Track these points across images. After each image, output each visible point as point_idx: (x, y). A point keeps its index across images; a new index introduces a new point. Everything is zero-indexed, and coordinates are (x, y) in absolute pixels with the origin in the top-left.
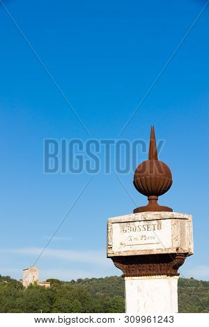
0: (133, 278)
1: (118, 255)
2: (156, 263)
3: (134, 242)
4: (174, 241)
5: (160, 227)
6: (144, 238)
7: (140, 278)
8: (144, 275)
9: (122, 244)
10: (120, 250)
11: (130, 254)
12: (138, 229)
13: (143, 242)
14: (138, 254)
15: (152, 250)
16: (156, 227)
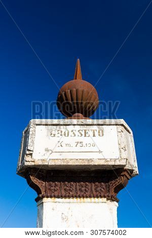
0: (57, 200)
1: (40, 163)
2: (90, 182)
3: (65, 149)
4: (122, 151)
5: (101, 134)
6: (79, 145)
7: (67, 200)
8: (73, 197)
9: (47, 150)
10: (43, 158)
11: (58, 163)
12: (71, 133)
13: (78, 149)
14: (71, 163)
15: (91, 160)
16: (96, 133)
